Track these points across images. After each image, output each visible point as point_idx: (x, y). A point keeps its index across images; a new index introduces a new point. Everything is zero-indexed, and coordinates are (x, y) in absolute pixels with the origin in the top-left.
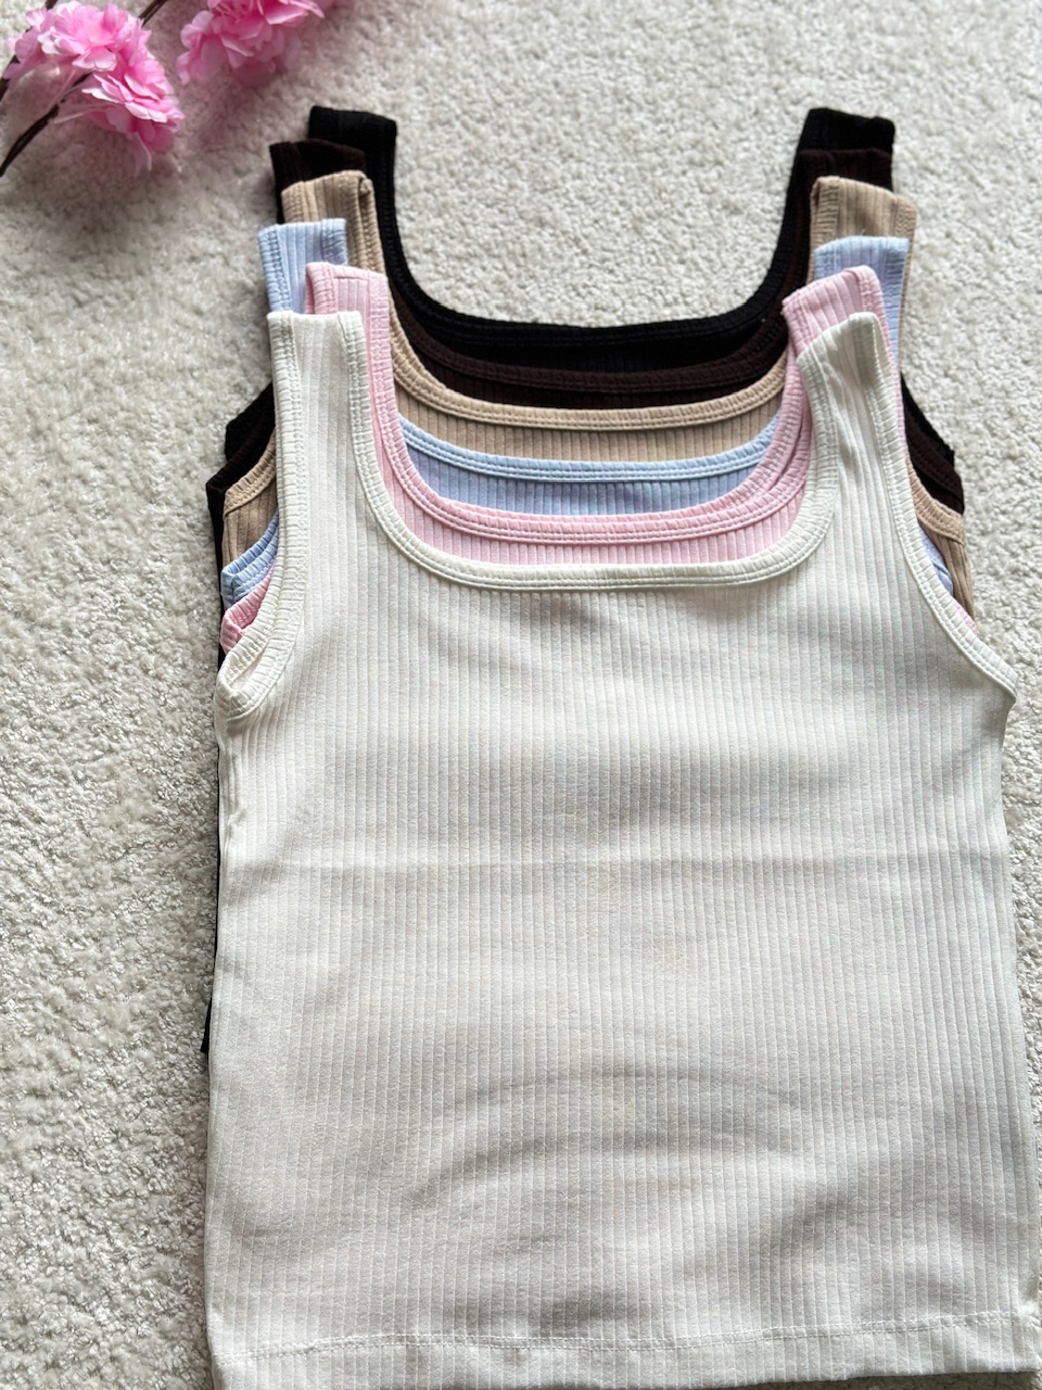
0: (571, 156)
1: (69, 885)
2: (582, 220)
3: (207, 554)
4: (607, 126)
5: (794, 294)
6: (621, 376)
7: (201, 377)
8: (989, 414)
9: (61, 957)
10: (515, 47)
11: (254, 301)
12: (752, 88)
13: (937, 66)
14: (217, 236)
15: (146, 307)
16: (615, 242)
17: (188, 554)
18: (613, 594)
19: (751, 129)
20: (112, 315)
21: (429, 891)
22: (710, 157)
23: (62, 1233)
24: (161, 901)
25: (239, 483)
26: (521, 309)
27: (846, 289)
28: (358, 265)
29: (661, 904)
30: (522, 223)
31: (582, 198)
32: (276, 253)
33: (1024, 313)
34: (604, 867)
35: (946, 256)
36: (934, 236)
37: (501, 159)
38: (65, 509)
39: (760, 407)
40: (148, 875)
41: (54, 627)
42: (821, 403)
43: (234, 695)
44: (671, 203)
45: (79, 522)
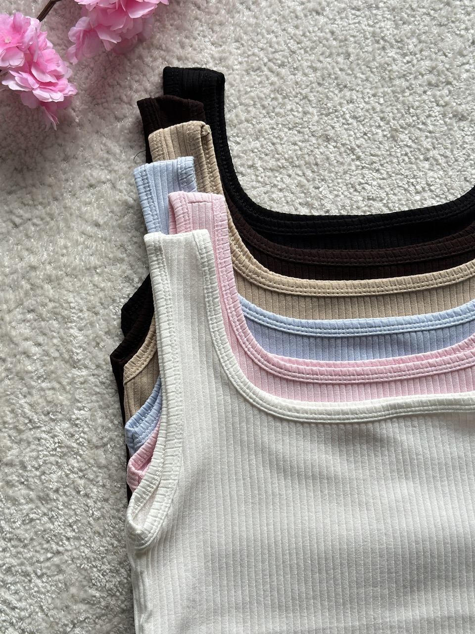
0: (345, 86)
2: (355, 134)
4: (369, 61)
6: (389, 251)
7: (103, 272)
11: (134, 214)
12: (469, 24)
14: (106, 167)
15: (62, 225)
16: (379, 148)
17: (101, 403)
18: (395, 419)
20: (39, 232)
22: (442, 79)
25: (132, 360)
26: (316, 204)
28: (205, 191)
30: (314, 140)
31: (354, 117)
32: (147, 186)
34: (401, 625)
37: (297, 94)
38: (16, 378)
41: (14, 465)
43: (139, 532)
44: (417, 116)
45: (26, 386)
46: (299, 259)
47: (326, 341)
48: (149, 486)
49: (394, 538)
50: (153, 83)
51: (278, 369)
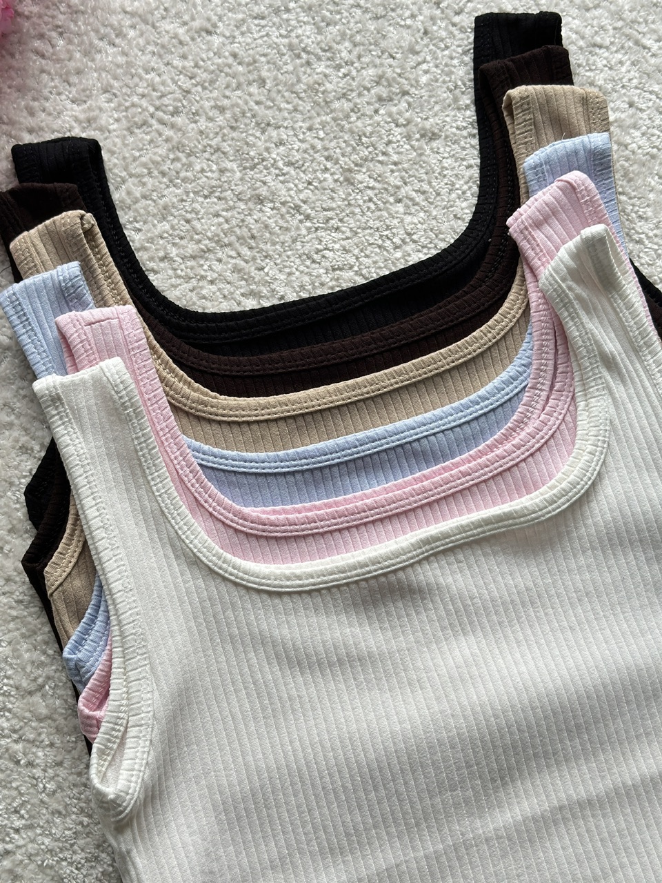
0: (268, 124)
2: (296, 186)
3: (43, 624)
4: (293, 85)
5: (516, 214)
6: (377, 333)
10: (185, 28)
11: (14, 357)
16: (332, 199)
17: (24, 630)
18: (432, 558)
19: (426, 50)
22: (396, 89)
25: (53, 558)
26: (265, 291)
27: (565, 200)
28: (105, 304)
29: (561, 852)
30: (242, 205)
31: (290, 164)
32: (22, 315)
34: (500, 833)
35: (635, 126)
37: (205, 147)
39: (511, 329)
42: (573, 319)
43: (112, 796)
44: (373, 146)
46: (258, 371)
47: (318, 474)
48: (114, 729)
49: (465, 718)
51: (261, 527)
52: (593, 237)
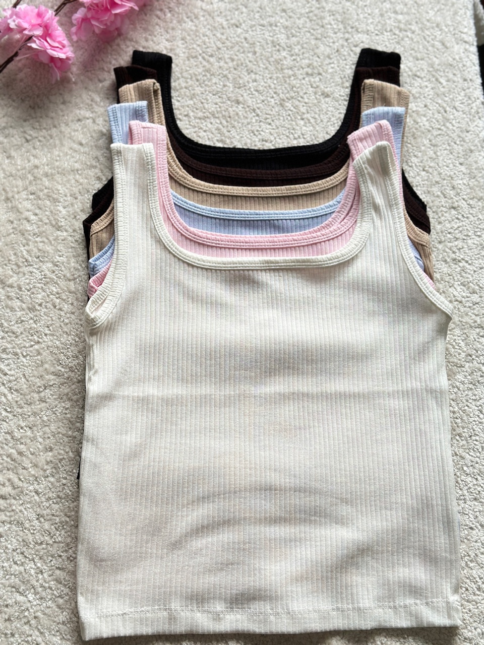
0: (252, 71)
1: (19, 403)
2: (256, 101)
3: (84, 253)
4: (269, 57)
5: (353, 134)
6: (273, 172)
7: (82, 173)
8: (443, 188)
9: (14, 436)
10: (227, 22)
11: (106, 139)
12: (336, 40)
13: (421, 28)
14: (90, 110)
15: (57, 142)
16: (272, 110)
17: (75, 254)
18: (268, 271)
19: (335, 58)
20: (42, 146)
21: (181, 406)
22: (316, 71)
23: (13, 560)
24: (60, 411)
25: (97, 221)
26: (228, 141)
27: (376, 131)
28: (153, 122)
29: (287, 412)
30: (229, 102)
31: (257, 91)
32: (115, 117)
33: (460, 141)
34: (262, 395)
35: (424, 116)
36: (419, 106)
37: (220, 73)
38: (19, 234)
39: (337, 185)
40: (55, 399)
41: (14, 287)
42: (364, 183)
43: (93, 318)
44: (298, 92)
45: (26, 239)
46: (213, 172)
47: (227, 222)
48: (101, 295)
49: (261, 341)
50: (125, 61)
51: (193, 236)
52: (381, 146)
